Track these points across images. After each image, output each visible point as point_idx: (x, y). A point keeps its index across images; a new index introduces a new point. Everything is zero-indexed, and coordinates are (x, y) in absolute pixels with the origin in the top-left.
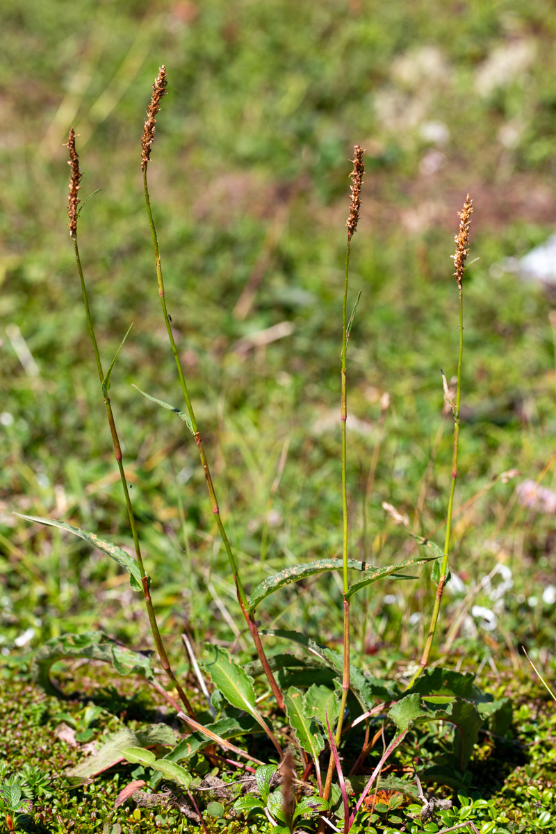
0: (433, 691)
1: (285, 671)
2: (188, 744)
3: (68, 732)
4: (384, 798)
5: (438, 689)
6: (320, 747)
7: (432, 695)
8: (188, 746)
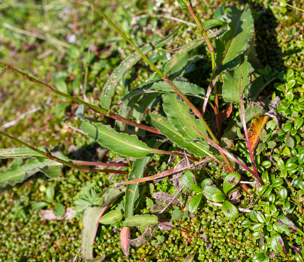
0: (223, 53)
1: (138, 105)
2: (129, 190)
3: (48, 213)
4: (253, 134)
5: (224, 49)
6: (207, 147)
7: (225, 55)
8: (130, 191)
